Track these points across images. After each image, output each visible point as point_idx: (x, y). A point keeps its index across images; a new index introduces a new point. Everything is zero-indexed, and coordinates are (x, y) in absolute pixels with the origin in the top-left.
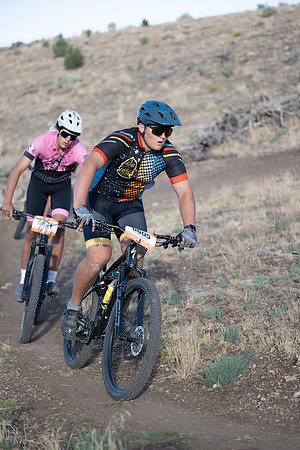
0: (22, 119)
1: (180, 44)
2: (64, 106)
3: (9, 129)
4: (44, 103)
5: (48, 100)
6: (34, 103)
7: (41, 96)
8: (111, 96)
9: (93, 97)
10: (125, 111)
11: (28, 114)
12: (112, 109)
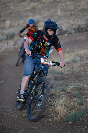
0: (19, 12)
2: (36, 7)
3: (13, 17)
5: (30, 4)
6: (24, 6)
7: (27, 3)
8: (56, 3)
9: (48, 4)
10: (61, 10)
11: (21, 10)
12: (56, 9)
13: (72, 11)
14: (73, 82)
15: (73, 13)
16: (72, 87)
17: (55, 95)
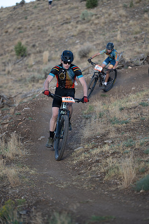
2: (86, 30)
3: (53, 46)
4: (74, 29)
5: (76, 27)
6: (68, 29)
7: (72, 25)
13: (136, 33)
14: (142, 134)
15: (138, 36)
16: (142, 141)
17: (118, 153)
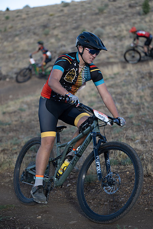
1: (24, 19)
13: (10, 52)
14: (24, 134)
15: (11, 54)
17: (7, 150)
